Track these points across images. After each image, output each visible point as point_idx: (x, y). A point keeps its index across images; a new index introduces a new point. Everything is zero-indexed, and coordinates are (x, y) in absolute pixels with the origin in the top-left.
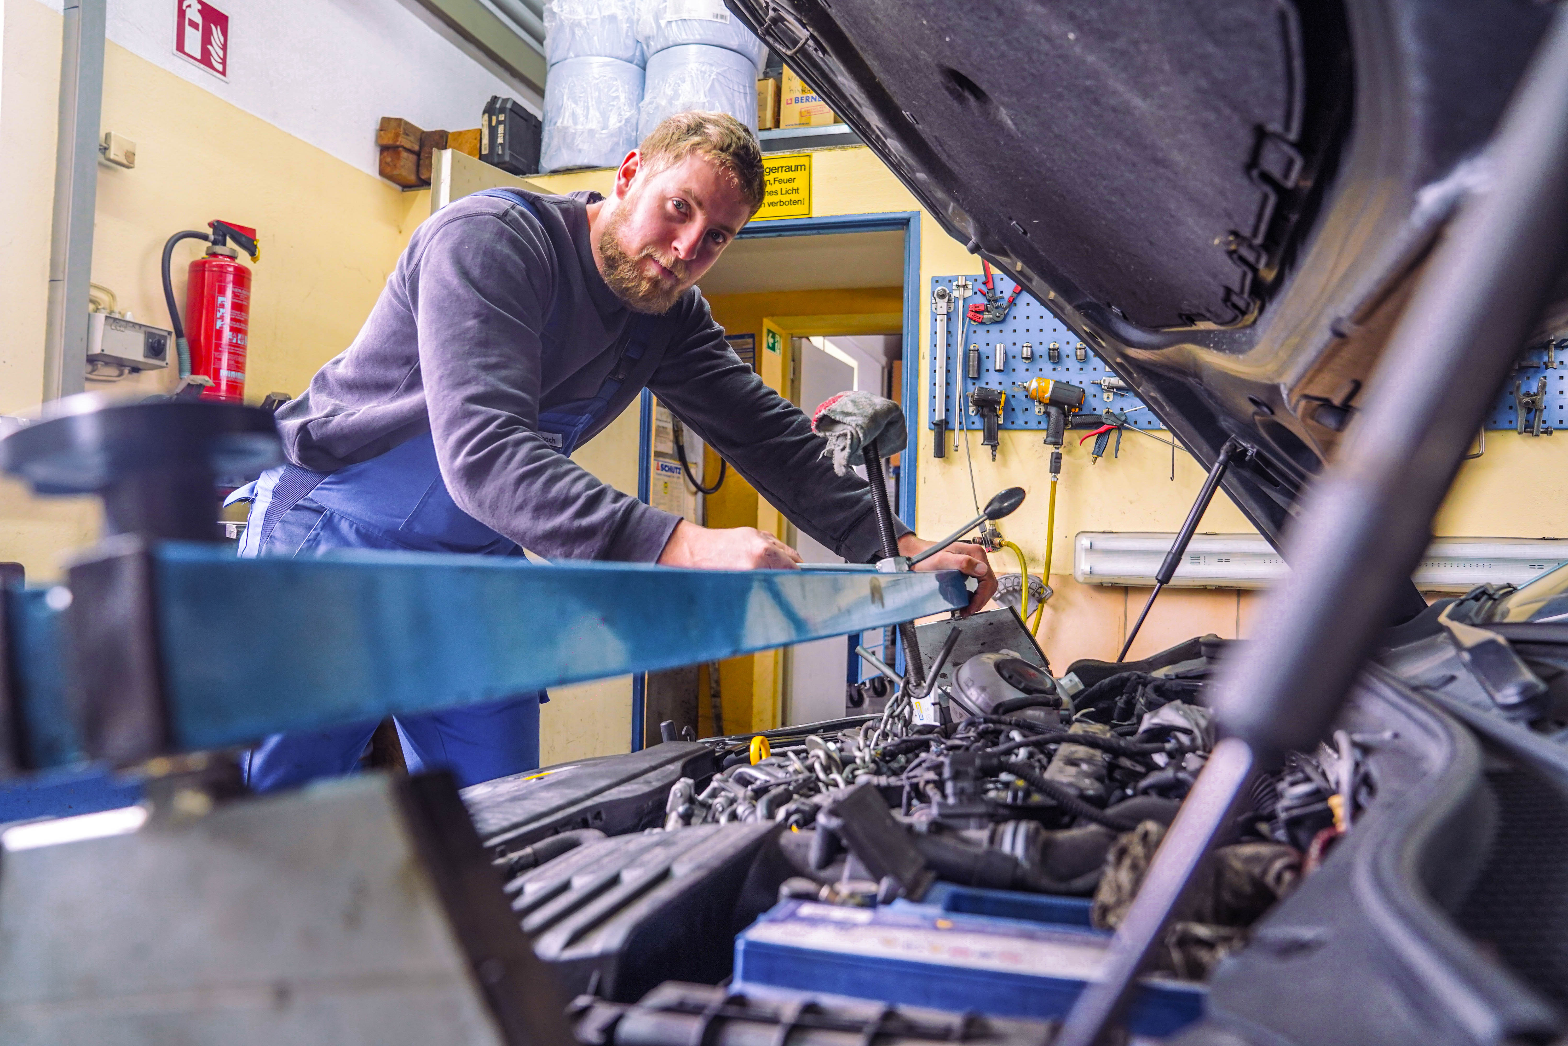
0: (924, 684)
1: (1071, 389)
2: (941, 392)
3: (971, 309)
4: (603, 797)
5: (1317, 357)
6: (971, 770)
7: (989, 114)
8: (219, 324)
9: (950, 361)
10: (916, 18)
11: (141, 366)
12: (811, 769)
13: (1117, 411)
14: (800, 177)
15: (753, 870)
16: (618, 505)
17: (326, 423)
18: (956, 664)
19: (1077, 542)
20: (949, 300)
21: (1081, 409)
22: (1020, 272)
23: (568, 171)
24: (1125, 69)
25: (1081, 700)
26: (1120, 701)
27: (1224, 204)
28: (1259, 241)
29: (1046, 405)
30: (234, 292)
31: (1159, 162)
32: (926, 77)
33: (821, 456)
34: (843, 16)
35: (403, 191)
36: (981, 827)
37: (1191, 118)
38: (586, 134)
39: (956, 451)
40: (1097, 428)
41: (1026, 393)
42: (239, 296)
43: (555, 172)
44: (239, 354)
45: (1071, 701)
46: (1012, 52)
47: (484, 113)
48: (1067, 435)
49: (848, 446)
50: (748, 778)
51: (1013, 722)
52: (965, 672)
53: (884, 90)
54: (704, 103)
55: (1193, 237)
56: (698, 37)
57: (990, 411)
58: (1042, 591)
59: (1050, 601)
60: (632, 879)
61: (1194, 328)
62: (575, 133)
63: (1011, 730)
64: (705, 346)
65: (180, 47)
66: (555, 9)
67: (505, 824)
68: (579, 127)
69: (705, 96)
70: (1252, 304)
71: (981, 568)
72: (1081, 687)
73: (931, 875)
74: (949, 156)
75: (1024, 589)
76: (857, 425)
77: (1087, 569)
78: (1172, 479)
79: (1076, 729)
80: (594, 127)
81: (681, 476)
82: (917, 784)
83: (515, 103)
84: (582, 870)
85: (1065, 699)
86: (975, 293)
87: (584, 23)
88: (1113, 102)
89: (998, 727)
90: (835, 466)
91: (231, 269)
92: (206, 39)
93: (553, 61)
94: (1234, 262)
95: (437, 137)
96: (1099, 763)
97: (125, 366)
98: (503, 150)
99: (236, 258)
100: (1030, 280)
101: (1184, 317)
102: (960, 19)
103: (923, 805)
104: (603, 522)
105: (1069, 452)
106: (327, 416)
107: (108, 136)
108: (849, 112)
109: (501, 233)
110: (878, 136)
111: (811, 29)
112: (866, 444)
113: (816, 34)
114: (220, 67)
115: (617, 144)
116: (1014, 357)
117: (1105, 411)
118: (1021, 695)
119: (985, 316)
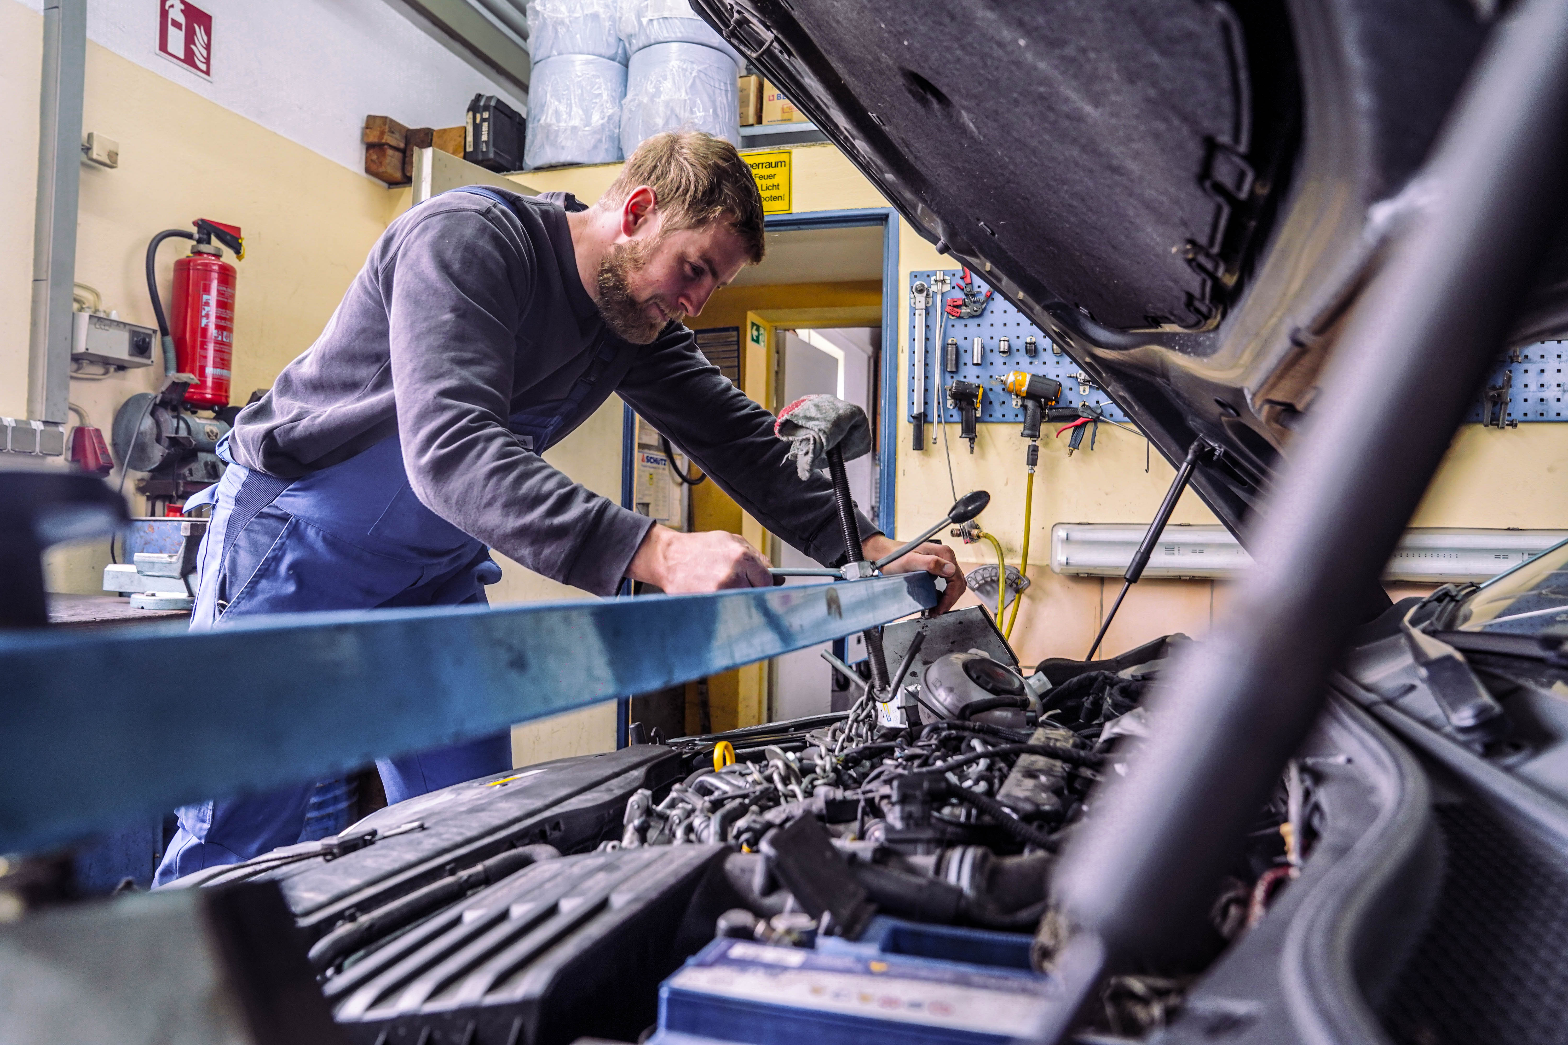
0: (889, 689)
1: (1048, 382)
2: (919, 386)
3: (949, 303)
4: (562, 807)
5: (1279, 364)
6: (918, 793)
7: (952, 117)
8: (204, 322)
9: (929, 355)
10: (875, 22)
11: (125, 365)
12: (770, 779)
13: (1093, 404)
14: (780, 173)
15: (695, 898)
16: (590, 505)
17: (292, 428)
18: (926, 663)
19: (1054, 534)
20: (927, 295)
21: (1057, 402)
22: (990, 272)
23: (552, 167)
24: (1075, 76)
25: (1048, 700)
26: (1087, 702)
27: (1179, 213)
28: (1215, 250)
29: (1023, 398)
30: (218, 291)
31: (1116, 170)
32: (889, 79)
33: (784, 461)
34: (806, 19)
35: (389, 188)
36: (928, 853)
37: (1142, 128)
38: (569, 132)
39: (935, 443)
40: (1073, 421)
41: (1003, 386)
42: (223, 294)
43: (538, 169)
44: (224, 352)
45: (1039, 701)
46: (967, 58)
47: (469, 110)
48: (1044, 428)
49: (811, 451)
50: (709, 787)
51: (977, 727)
52: (934, 672)
53: (849, 92)
54: (685, 100)
55: (1152, 243)
56: (679, 35)
57: (968, 404)
58: (1019, 581)
59: (1028, 591)
60: (570, 908)
61: (1159, 330)
62: (558, 131)
63: (972, 738)
64: (675, 348)
65: (163, 47)
66: (538, 8)
67: (459, 839)
68: (563, 124)
69: (687, 93)
70: (1214, 310)
71: (949, 568)
72: (1050, 686)
73: (872, 908)
74: (916, 158)
75: (1001, 580)
76: (820, 430)
77: (1063, 560)
78: (1147, 471)
79: (1039, 736)
80: (577, 124)
81: (666, 467)
82: (873, 799)
83: (499, 101)
84: (521, 898)
85: (1032, 698)
86: (953, 288)
87: (567, 21)
88: (1065, 108)
89: (961, 733)
90: (799, 470)
91: (216, 268)
92: (190, 39)
93: (537, 59)
94: (1194, 271)
95: (422, 135)
96: (1059, 774)
97: (110, 364)
98: (487, 147)
99: (221, 256)
100: (999, 280)
101: (1150, 320)
102: (916, 23)
103: (877, 820)
104: (577, 521)
105: (1046, 445)
106: (293, 420)
107: (90, 136)
108: (818, 113)
109: (483, 229)
110: (846, 137)
111: (775, 32)
112: (830, 447)
113: (780, 36)
114: (203, 67)
115: (600, 141)
116: (992, 351)
117: (1081, 404)
118: (988, 696)
119: (963, 311)
